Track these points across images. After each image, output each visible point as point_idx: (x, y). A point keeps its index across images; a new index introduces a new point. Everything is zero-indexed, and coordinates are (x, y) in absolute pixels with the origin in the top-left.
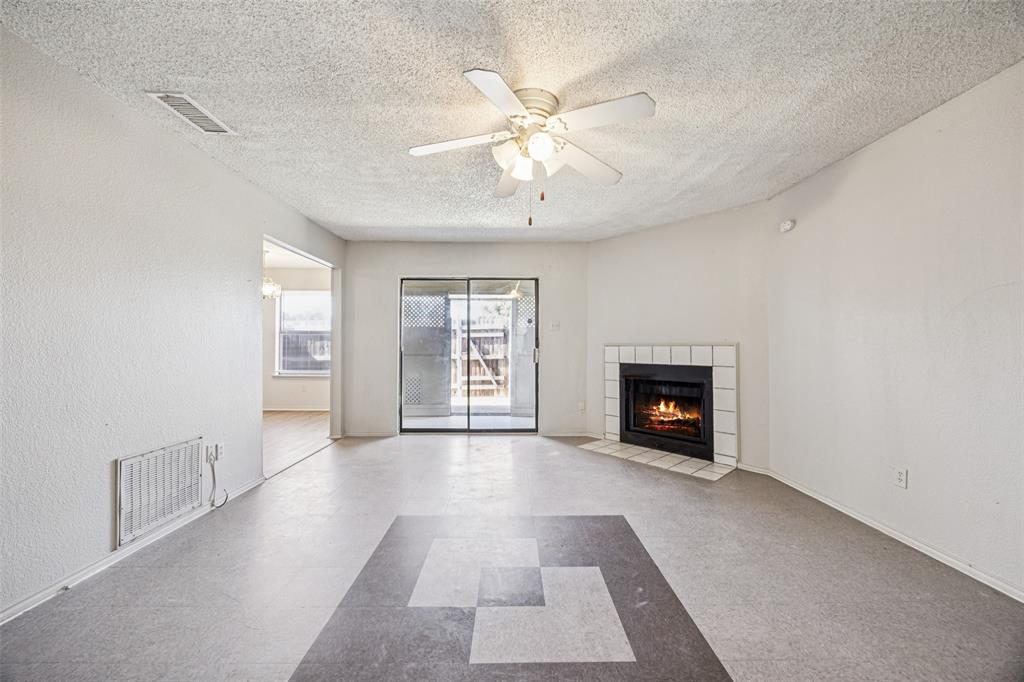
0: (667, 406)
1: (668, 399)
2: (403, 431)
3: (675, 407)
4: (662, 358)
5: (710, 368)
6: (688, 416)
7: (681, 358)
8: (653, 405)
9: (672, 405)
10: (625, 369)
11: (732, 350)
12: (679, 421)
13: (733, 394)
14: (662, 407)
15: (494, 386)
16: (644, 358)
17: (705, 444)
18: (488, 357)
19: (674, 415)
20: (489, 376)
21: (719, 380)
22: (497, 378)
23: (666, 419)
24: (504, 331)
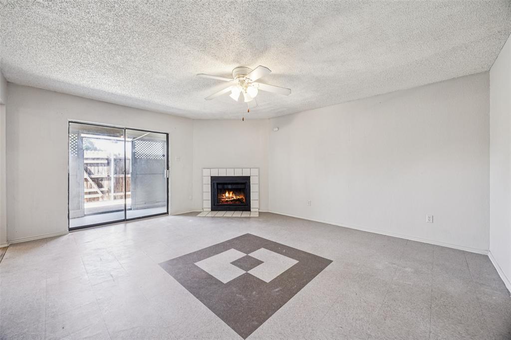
0: (229, 193)
1: (229, 190)
2: (71, 230)
3: (233, 194)
4: (230, 173)
5: (250, 177)
6: (238, 197)
7: (238, 173)
8: (223, 194)
9: (231, 193)
10: (213, 179)
11: (257, 170)
12: (234, 200)
13: (257, 186)
14: (227, 194)
15: (100, 195)
16: (223, 173)
17: (247, 205)
18: (93, 176)
19: (232, 197)
20: (95, 188)
21: (253, 181)
22: (102, 189)
23: (229, 200)
24: (107, 159)
